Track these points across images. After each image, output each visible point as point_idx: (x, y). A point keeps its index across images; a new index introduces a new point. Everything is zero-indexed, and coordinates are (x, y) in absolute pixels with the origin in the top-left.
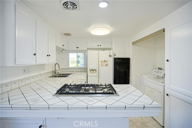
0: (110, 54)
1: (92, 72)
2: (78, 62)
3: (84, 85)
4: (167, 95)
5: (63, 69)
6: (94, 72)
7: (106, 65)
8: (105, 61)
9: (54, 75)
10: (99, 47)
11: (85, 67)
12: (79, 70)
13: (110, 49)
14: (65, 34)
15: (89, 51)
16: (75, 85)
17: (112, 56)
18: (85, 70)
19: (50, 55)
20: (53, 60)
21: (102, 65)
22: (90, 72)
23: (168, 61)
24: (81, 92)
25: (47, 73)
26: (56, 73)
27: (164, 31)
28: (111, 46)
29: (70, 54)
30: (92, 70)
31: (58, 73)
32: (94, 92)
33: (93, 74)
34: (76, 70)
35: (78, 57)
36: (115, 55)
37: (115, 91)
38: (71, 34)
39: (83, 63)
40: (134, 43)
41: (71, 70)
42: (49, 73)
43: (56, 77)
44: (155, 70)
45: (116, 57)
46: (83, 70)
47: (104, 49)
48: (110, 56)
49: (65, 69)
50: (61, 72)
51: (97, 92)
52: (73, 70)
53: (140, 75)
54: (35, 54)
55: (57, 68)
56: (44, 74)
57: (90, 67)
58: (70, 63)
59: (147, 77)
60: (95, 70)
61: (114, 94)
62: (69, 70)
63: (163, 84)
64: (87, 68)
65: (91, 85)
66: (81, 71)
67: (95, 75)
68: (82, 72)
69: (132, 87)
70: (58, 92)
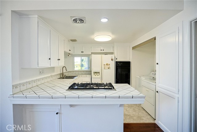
0: (112, 58)
1: (96, 74)
2: (82, 66)
3: (89, 84)
4: (157, 92)
5: (69, 72)
6: (98, 74)
7: (108, 68)
8: (107, 64)
9: (62, 77)
10: (102, 51)
11: (89, 70)
12: (84, 73)
13: (112, 53)
14: (72, 40)
15: (93, 55)
16: (82, 84)
17: (114, 60)
18: (89, 73)
19: (60, 60)
20: (62, 63)
21: (104, 68)
22: (94, 74)
23: (157, 64)
24: (87, 87)
25: (56, 75)
26: (63, 75)
27: (155, 39)
28: (113, 50)
29: (75, 58)
30: (96, 73)
31: (65, 75)
32: (97, 88)
33: (97, 76)
34: (81, 73)
35: (82, 60)
36: (117, 59)
37: (113, 88)
38: (77, 40)
39: (87, 67)
40: (133, 48)
41: (76, 73)
42: (58, 75)
43: (64, 78)
44: (152, 72)
45: (117, 60)
46: (87, 73)
47: (106, 54)
48: (112, 60)
49: (70, 72)
50: (67, 74)
51: (99, 88)
52: (78, 73)
53: (139, 77)
54: (50, 59)
55: (64, 71)
56: (54, 76)
57: (94, 69)
58: (75, 67)
59: (144, 78)
60: (99, 73)
61: (112, 89)
62: (74, 73)
63: (155, 84)
64: (91, 71)
65: (95, 84)
66: (85, 74)
67: (99, 77)
68: (87, 74)
69: (132, 88)
70: (69, 88)
